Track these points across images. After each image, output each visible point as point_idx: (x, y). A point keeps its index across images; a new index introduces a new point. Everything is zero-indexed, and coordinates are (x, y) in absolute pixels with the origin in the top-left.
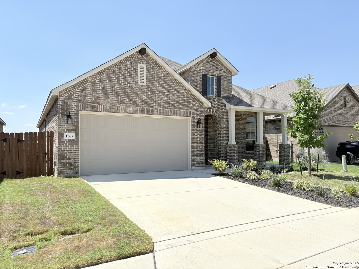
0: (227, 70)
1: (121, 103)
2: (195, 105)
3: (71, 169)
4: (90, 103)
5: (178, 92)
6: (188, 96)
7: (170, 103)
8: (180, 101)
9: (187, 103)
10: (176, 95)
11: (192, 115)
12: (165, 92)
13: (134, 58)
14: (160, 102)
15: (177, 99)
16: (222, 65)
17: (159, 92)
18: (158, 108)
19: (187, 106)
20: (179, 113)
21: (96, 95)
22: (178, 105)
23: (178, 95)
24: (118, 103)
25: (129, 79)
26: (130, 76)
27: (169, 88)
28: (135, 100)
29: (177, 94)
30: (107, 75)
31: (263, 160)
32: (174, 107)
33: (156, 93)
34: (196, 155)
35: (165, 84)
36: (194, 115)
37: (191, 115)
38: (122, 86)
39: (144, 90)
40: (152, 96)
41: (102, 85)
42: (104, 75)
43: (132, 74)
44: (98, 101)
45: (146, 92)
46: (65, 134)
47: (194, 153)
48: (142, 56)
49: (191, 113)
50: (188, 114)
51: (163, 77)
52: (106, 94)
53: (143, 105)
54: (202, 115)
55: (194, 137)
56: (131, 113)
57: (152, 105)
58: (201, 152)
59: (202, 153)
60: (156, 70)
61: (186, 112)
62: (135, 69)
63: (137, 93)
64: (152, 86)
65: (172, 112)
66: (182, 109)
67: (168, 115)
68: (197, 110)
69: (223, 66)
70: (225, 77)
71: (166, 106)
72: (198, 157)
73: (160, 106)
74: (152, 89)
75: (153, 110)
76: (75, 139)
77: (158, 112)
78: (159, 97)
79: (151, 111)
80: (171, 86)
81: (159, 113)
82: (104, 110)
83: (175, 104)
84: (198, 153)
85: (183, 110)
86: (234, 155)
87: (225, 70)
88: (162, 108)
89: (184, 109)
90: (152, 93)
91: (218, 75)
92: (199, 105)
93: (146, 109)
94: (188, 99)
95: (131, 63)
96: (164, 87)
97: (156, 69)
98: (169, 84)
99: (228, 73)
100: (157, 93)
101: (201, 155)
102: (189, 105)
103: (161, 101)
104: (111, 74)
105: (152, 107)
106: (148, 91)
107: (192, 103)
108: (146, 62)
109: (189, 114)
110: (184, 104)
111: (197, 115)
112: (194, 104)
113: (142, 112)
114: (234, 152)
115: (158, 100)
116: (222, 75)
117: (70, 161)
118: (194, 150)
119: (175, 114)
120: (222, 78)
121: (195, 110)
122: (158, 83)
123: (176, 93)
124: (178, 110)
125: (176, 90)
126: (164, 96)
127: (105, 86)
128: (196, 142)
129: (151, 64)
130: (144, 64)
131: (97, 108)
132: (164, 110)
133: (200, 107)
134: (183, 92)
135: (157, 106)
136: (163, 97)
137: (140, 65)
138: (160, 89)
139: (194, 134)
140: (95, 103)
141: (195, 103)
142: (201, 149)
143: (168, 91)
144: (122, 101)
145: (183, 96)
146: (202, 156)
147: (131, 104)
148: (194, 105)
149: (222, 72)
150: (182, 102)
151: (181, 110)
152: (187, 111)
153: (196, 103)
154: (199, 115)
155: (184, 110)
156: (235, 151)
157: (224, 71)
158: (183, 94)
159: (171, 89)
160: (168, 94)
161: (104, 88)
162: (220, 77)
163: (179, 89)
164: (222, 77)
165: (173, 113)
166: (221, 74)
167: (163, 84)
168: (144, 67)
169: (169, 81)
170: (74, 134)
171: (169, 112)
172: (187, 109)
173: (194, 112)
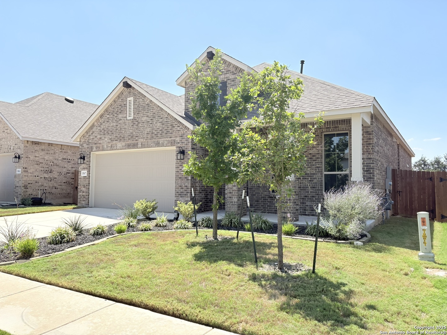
0: (237, 69)
1: (114, 141)
2: (180, 130)
3: (84, 201)
4: (95, 144)
5: (162, 118)
6: (172, 121)
7: (153, 133)
8: (163, 128)
9: (171, 129)
10: (160, 122)
11: (177, 143)
12: (148, 122)
13: (125, 94)
14: (144, 134)
15: (160, 126)
16: (228, 64)
17: (143, 122)
18: (142, 140)
19: (171, 133)
20: (162, 143)
21: (99, 137)
22: (161, 134)
23: (161, 122)
24: (112, 141)
25: (120, 116)
26: (120, 113)
27: (152, 115)
28: (123, 136)
29: (161, 120)
30: (106, 116)
32: (157, 137)
33: (140, 125)
34: (180, 195)
35: (149, 112)
36: (179, 143)
37: (175, 143)
38: (115, 124)
39: (131, 124)
40: (137, 129)
41: (102, 127)
42: (104, 117)
43: (122, 110)
44: (100, 142)
45: (133, 126)
46: (82, 172)
47: (178, 192)
48: (130, 89)
49: (175, 142)
50: (171, 143)
51: (148, 105)
52: (105, 134)
53: (129, 139)
54: (189, 142)
55: (178, 172)
56: (121, 149)
57: (137, 138)
58: (186, 190)
59: (188, 193)
60: (141, 100)
61: (170, 140)
62: (124, 105)
63: (125, 128)
64: (138, 117)
65: (155, 143)
66: (165, 138)
67: (151, 147)
68: (182, 136)
69: (230, 65)
70: (233, 81)
71: (149, 136)
72: (182, 197)
73: (144, 138)
74: (137, 121)
75: (138, 143)
76: (86, 176)
77: (142, 145)
78: (143, 128)
79: (136, 145)
80: (154, 113)
81: (143, 146)
82: (103, 150)
83: (158, 132)
84: (182, 192)
85: (166, 139)
86: (230, 197)
87: (234, 70)
88: (146, 139)
89: (167, 138)
90: (137, 125)
91: (223, 80)
92: (184, 130)
93: (132, 143)
94: (172, 125)
95: (122, 100)
96: (148, 116)
97: (141, 98)
98: (152, 112)
99: (239, 73)
100: (142, 124)
101: (185, 195)
102: (173, 131)
103: (145, 132)
104: (108, 114)
105: (137, 140)
106: (134, 124)
107: (176, 129)
108: (133, 94)
109: (172, 143)
110: (168, 132)
111: (183, 143)
112: (178, 129)
113: (129, 146)
114: (230, 193)
115: (142, 132)
116: (229, 79)
117: (84, 194)
118: (178, 188)
119: (158, 144)
120: (229, 84)
121: (180, 137)
122: (142, 113)
123: (159, 121)
124: (161, 140)
125: (159, 117)
126: (147, 126)
127: (104, 127)
128: (180, 178)
129: (137, 95)
130: (131, 97)
131: (99, 148)
132: (147, 142)
133: (186, 132)
134: (167, 118)
135: (141, 138)
136: (146, 128)
137: (128, 99)
138: (144, 119)
139: (178, 168)
140: (98, 144)
141: (180, 128)
142: (186, 186)
143: (152, 119)
144: (115, 138)
145: (167, 122)
146: (187, 196)
147: (121, 140)
148: (178, 131)
149: (228, 75)
150: (166, 130)
151: (165, 139)
152: (171, 139)
153: (181, 127)
154: (184, 142)
155: (167, 139)
156: (233, 191)
157: (233, 72)
158: (166, 120)
159: (154, 117)
160: (151, 123)
161: (103, 129)
162: (226, 82)
163: (163, 114)
164: (229, 82)
165: (156, 144)
166: (227, 78)
167: (147, 112)
168: (131, 100)
169: (153, 107)
170: (86, 171)
171: (152, 144)
172: (171, 137)
173: (178, 139)
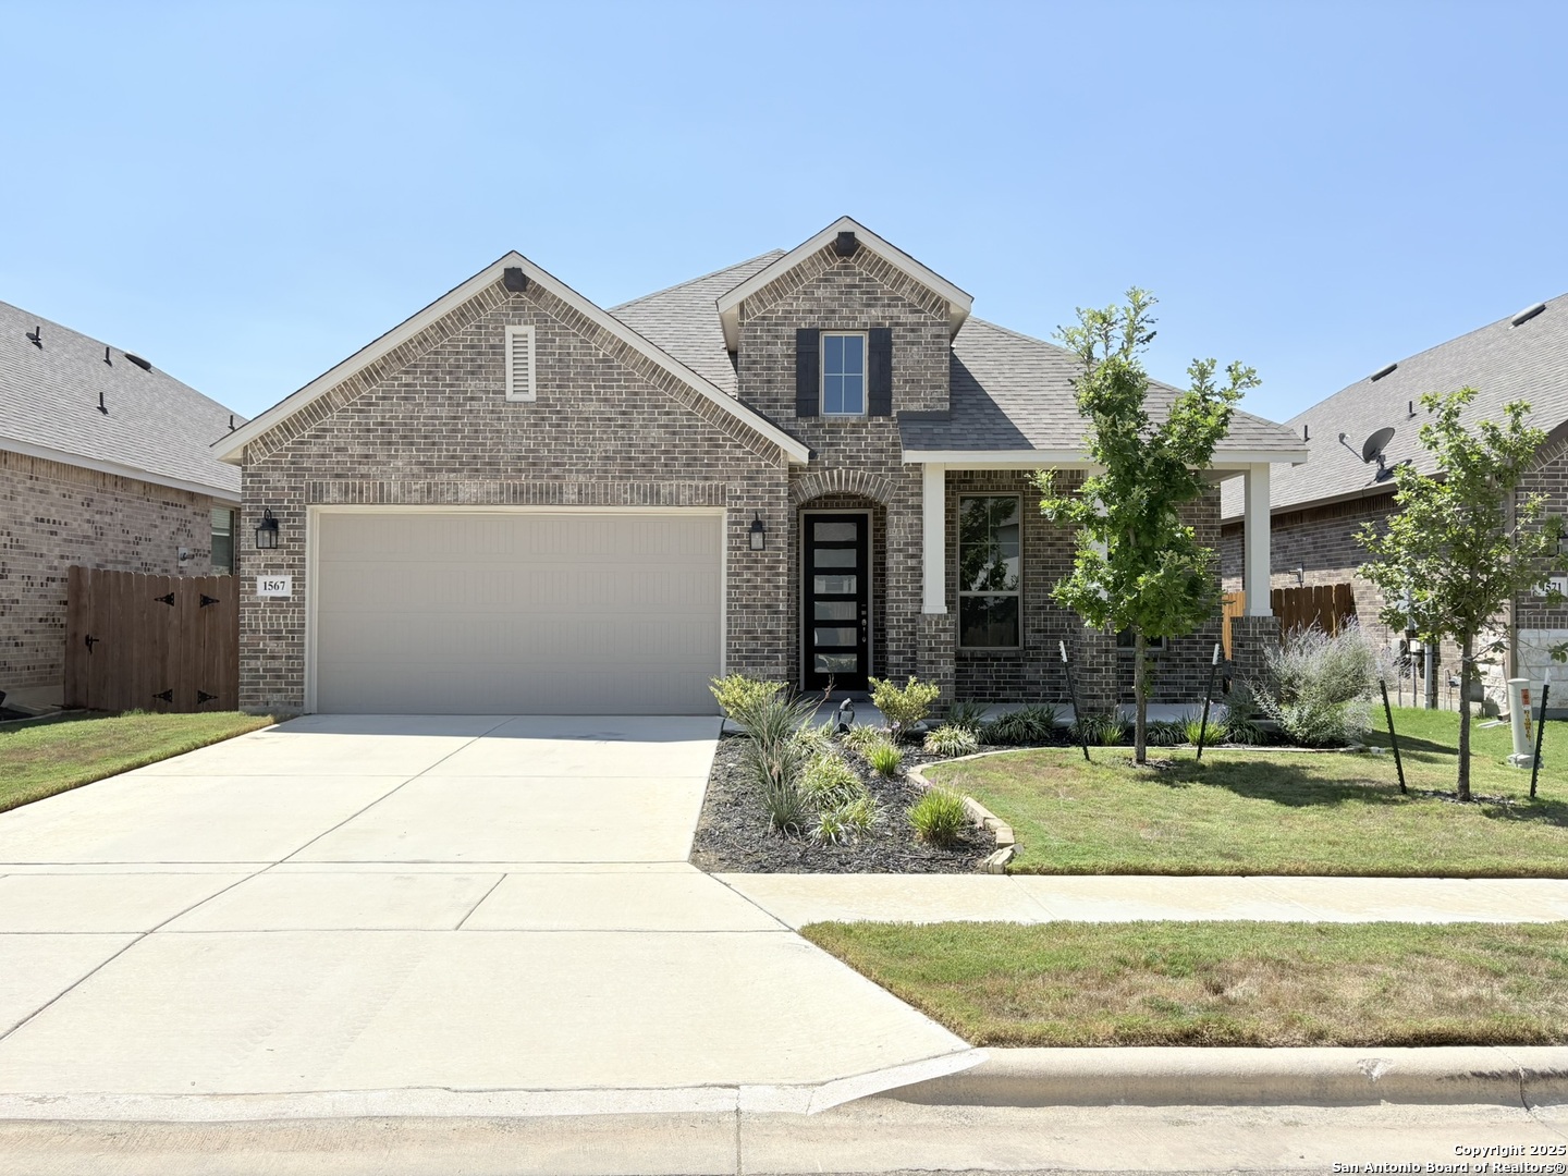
0: (924, 298)
1: (440, 470)
2: (743, 459)
3: (279, 691)
4: (338, 476)
5: (668, 413)
6: (711, 427)
7: (630, 459)
8: (675, 446)
9: (707, 452)
10: (659, 426)
11: (731, 498)
12: (609, 419)
13: (491, 309)
14: (591, 458)
15: (660, 439)
16: (896, 281)
17: (587, 419)
18: (582, 478)
19: (708, 465)
20: (671, 494)
21: (358, 450)
22: (666, 465)
23: (666, 426)
24: (428, 470)
25: (471, 385)
26: (473, 373)
27: (626, 400)
28: (490, 457)
29: (664, 420)
30: (395, 379)
31: (1103, 690)
32: (650, 471)
33: (572, 426)
34: (746, 658)
35: (612, 387)
36: (739, 498)
37: (724, 498)
38: (444, 412)
39: (528, 418)
40: (556, 439)
41: (376, 416)
42: (382, 379)
43: (480, 366)
44: (363, 469)
45: (536, 425)
46: (261, 580)
47: (737, 651)
48: (518, 297)
49: (723, 493)
50: (710, 495)
51: (604, 361)
52: (390, 444)
53: (520, 471)
54: (778, 498)
55: (737, 587)
56: (476, 504)
57: (555, 471)
58: (770, 644)
59: (777, 651)
60: (573, 341)
61: (704, 488)
62: (492, 347)
63: (498, 431)
64: (559, 399)
65: (638, 493)
66: (684, 478)
67: (625, 503)
68: (750, 478)
69: (902, 283)
70: (913, 331)
71: (615, 469)
72: (753, 664)
73: (591, 471)
74: (558, 412)
75: (561, 487)
76: (290, 595)
77: (580, 493)
78: (585, 439)
79: (554, 493)
80: (636, 394)
81: (585, 498)
82: (382, 499)
83: (653, 458)
84: (754, 651)
85: (688, 482)
86: (931, 662)
87: (914, 299)
88: (599, 478)
89: (692, 478)
90: (559, 425)
91: (879, 324)
92: (760, 460)
93: (534, 485)
94: (711, 439)
95: (479, 327)
96: (606, 400)
97: (574, 335)
98: (626, 387)
99: (930, 311)
100: (577, 425)
101: (768, 658)
102: (717, 459)
103: (593, 452)
104: (407, 373)
105: (556, 477)
106: (543, 419)
107: (728, 453)
108: (535, 315)
109: (714, 497)
110: (695, 459)
111: (754, 498)
112: (739, 453)
113: (518, 496)
114: (931, 649)
115: (582, 452)
116: (897, 324)
117: (276, 664)
118: (739, 638)
119: (653, 497)
120: (898, 337)
121: (743, 478)
122: (582, 387)
123: (656, 420)
124: (667, 483)
125: (656, 407)
126: (605, 432)
127: (388, 415)
128: (747, 606)
129: (553, 321)
130: (526, 323)
131: (361, 492)
132: (606, 486)
133: (766, 465)
134: (689, 413)
135: (578, 471)
136: (601, 439)
137: (510, 330)
138: (591, 407)
139: (738, 574)
140: (354, 476)
141: (744, 453)
142: (770, 632)
143: (624, 413)
144: (446, 463)
145: (689, 427)
146: (774, 662)
147: (477, 470)
148: (738, 459)
149: (895, 312)
150: (686, 452)
151: (681, 482)
152: (708, 483)
153: (747, 449)
154: (761, 498)
155: (694, 483)
156: (942, 643)
157: (911, 305)
158: (688, 420)
159: (635, 407)
160: (623, 426)
161: (382, 424)
162: (889, 331)
163: (671, 401)
164: (898, 331)
165: (645, 495)
166: (892, 318)
167: (604, 387)
168: (526, 336)
169: (629, 373)
170: (288, 579)
171: (625, 493)
172: (706, 479)
173: (737, 486)
